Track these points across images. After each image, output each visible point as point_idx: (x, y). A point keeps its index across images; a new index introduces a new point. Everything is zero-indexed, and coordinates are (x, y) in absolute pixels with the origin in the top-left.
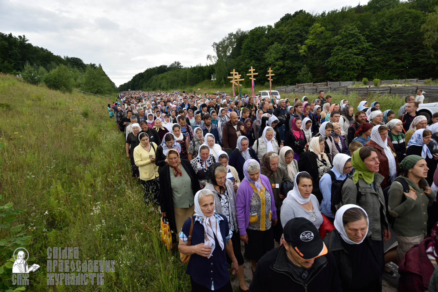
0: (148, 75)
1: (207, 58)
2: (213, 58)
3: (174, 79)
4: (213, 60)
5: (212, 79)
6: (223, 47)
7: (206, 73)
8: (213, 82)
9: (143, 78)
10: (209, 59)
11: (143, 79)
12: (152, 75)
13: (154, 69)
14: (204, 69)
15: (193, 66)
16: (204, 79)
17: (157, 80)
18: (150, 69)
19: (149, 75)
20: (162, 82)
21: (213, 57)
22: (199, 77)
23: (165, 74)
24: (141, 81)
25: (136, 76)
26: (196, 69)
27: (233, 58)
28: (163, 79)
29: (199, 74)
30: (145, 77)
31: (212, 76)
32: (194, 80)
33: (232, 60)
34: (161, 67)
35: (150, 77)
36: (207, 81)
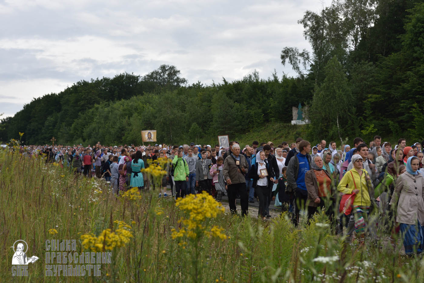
0: (77, 101)
1: (283, 57)
2: (299, 58)
3: (172, 117)
4: (301, 66)
5: (293, 122)
6: (334, 27)
7: (273, 103)
8: (299, 130)
9: (59, 110)
10: (287, 60)
11: (59, 115)
12: (91, 103)
13: (98, 84)
14: (269, 90)
15: (230, 81)
16: (267, 121)
17: (106, 118)
18: (85, 84)
19: (82, 103)
20: (129, 125)
21: (302, 55)
22: (252, 113)
23: (135, 101)
24: (50, 119)
25: (37, 102)
26: (241, 90)
27: (374, 59)
28: (130, 115)
29: (252, 105)
30: (64, 107)
31: (295, 112)
32: (236, 122)
33: (368, 66)
34: (119, 79)
35: (83, 109)
36: (277, 125)
